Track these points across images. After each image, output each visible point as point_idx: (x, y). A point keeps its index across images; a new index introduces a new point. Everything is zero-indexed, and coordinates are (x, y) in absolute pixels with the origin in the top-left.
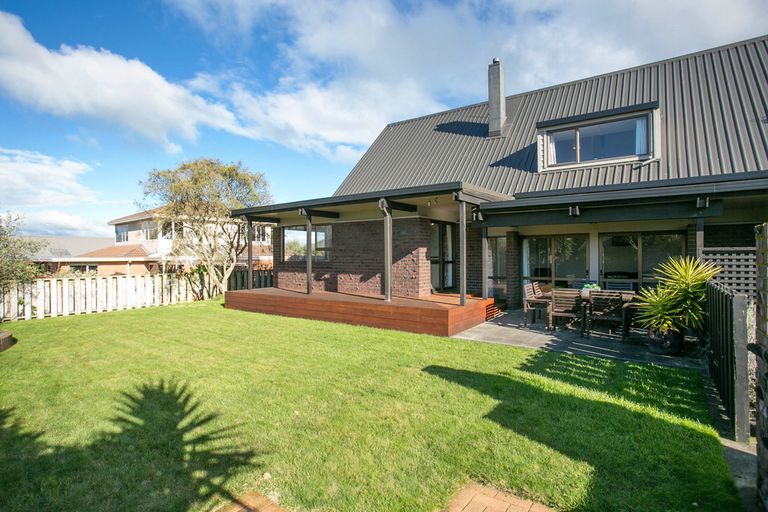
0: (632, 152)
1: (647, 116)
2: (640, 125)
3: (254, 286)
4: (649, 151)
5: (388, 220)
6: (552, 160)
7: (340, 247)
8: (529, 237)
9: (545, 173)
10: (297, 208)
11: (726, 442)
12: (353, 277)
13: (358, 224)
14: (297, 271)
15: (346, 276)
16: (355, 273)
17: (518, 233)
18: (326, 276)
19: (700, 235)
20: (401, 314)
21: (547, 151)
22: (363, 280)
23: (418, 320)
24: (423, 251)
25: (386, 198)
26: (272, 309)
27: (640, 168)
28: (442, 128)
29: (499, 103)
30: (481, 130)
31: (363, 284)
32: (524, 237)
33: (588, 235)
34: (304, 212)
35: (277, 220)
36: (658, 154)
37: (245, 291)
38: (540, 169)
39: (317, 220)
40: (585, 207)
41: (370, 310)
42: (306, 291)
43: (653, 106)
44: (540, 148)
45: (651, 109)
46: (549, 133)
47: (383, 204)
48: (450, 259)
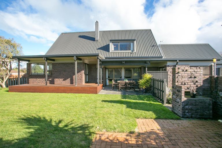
0: (130, 50)
1: (133, 42)
2: (132, 44)
3: (21, 84)
4: (133, 50)
5: (76, 62)
6: (113, 50)
7: (55, 70)
8: (108, 68)
9: (112, 53)
10: (43, 57)
11: (163, 105)
12: (60, 79)
13: (62, 63)
14: (38, 78)
15: (58, 79)
16: (61, 78)
17: (105, 67)
18: (50, 79)
19: (147, 69)
20: (83, 89)
21: (112, 47)
22: (63, 80)
23: (88, 90)
24: (83, 71)
25: (76, 56)
26: (33, 91)
27: (132, 53)
28: (80, 37)
29: (98, 32)
30: (93, 39)
31: (64, 82)
32: (107, 68)
33: (122, 68)
34: (45, 59)
35: (29, 61)
36: (135, 51)
37: (17, 85)
38: (110, 52)
39: (49, 61)
40: (126, 62)
41: (73, 89)
42: (45, 84)
43: (134, 40)
44: (110, 46)
45: (134, 41)
46: (112, 43)
47: (75, 58)
48: (87, 74)
